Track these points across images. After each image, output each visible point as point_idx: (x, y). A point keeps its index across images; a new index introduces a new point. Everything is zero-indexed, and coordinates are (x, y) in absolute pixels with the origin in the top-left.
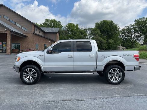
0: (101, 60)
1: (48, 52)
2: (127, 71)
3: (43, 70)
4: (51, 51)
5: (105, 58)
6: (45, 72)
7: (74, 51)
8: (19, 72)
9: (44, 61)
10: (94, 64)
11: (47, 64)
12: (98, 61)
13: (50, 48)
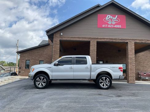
0: (94, 71)
1: (55, 65)
2: (114, 79)
3: (51, 78)
4: (57, 64)
5: (97, 69)
6: (52, 80)
7: (74, 64)
8: (33, 80)
9: (52, 71)
10: (88, 73)
11: (54, 74)
12: (92, 72)
13: (56, 62)
